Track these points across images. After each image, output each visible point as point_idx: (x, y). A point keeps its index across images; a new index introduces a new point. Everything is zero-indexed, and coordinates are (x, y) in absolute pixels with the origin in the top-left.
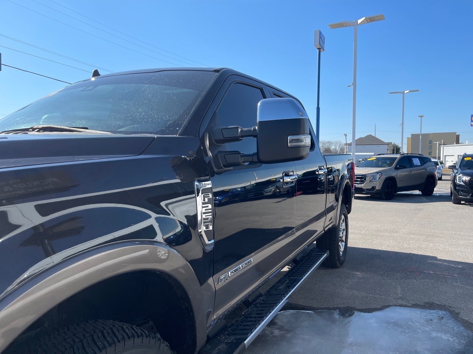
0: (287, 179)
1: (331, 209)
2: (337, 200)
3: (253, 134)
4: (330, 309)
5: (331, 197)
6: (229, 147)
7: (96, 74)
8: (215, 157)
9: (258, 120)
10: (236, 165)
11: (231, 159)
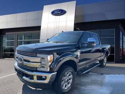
0: (93, 50)
1: (102, 56)
2: (104, 54)
3: (87, 43)
4: (99, 73)
5: (103, 54)
6: (83, 45)
7: (63, 32)
8: (81, 46)
9: (88, 41)
10: (84, 48)
11: (83, 47)
